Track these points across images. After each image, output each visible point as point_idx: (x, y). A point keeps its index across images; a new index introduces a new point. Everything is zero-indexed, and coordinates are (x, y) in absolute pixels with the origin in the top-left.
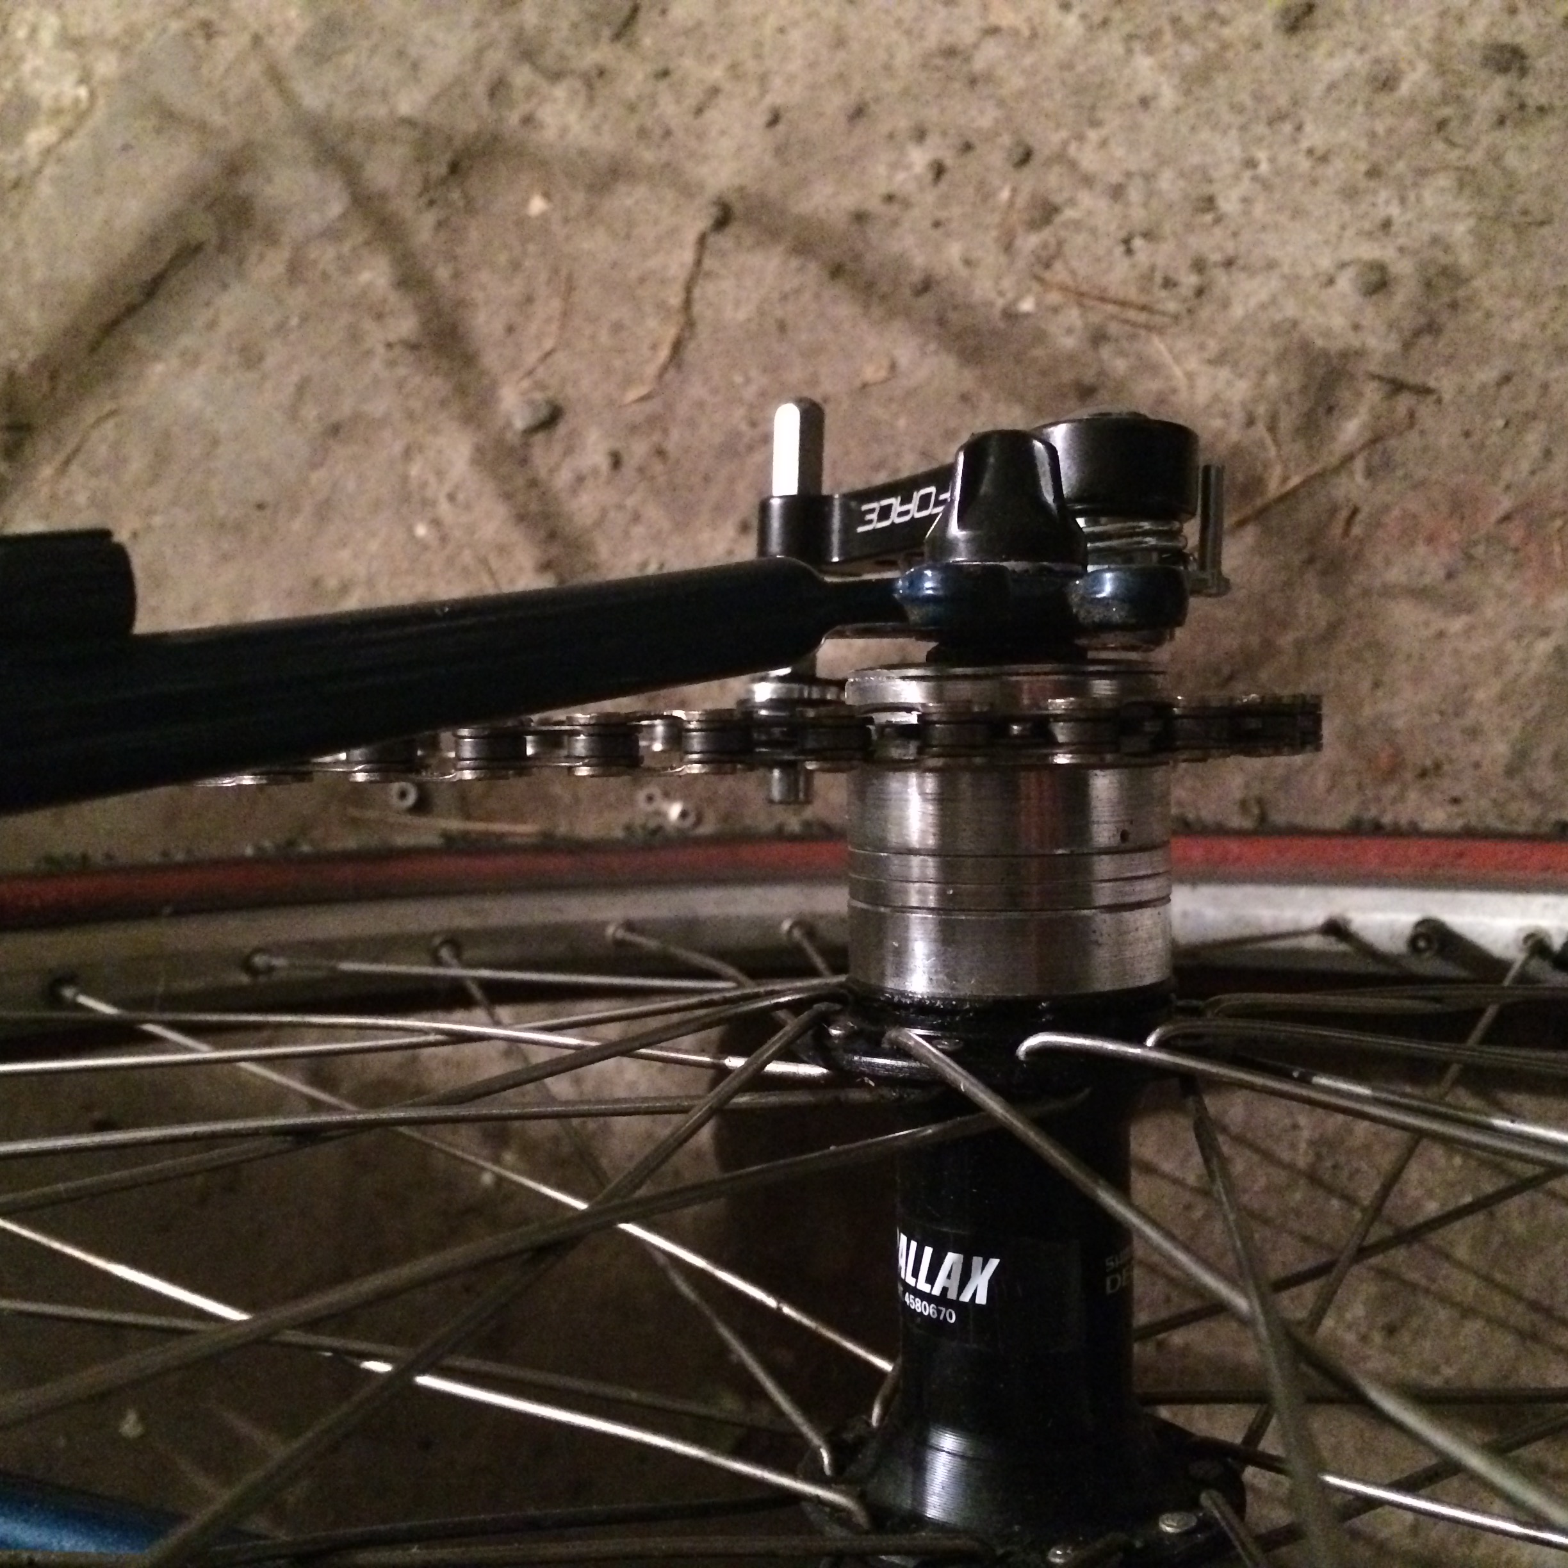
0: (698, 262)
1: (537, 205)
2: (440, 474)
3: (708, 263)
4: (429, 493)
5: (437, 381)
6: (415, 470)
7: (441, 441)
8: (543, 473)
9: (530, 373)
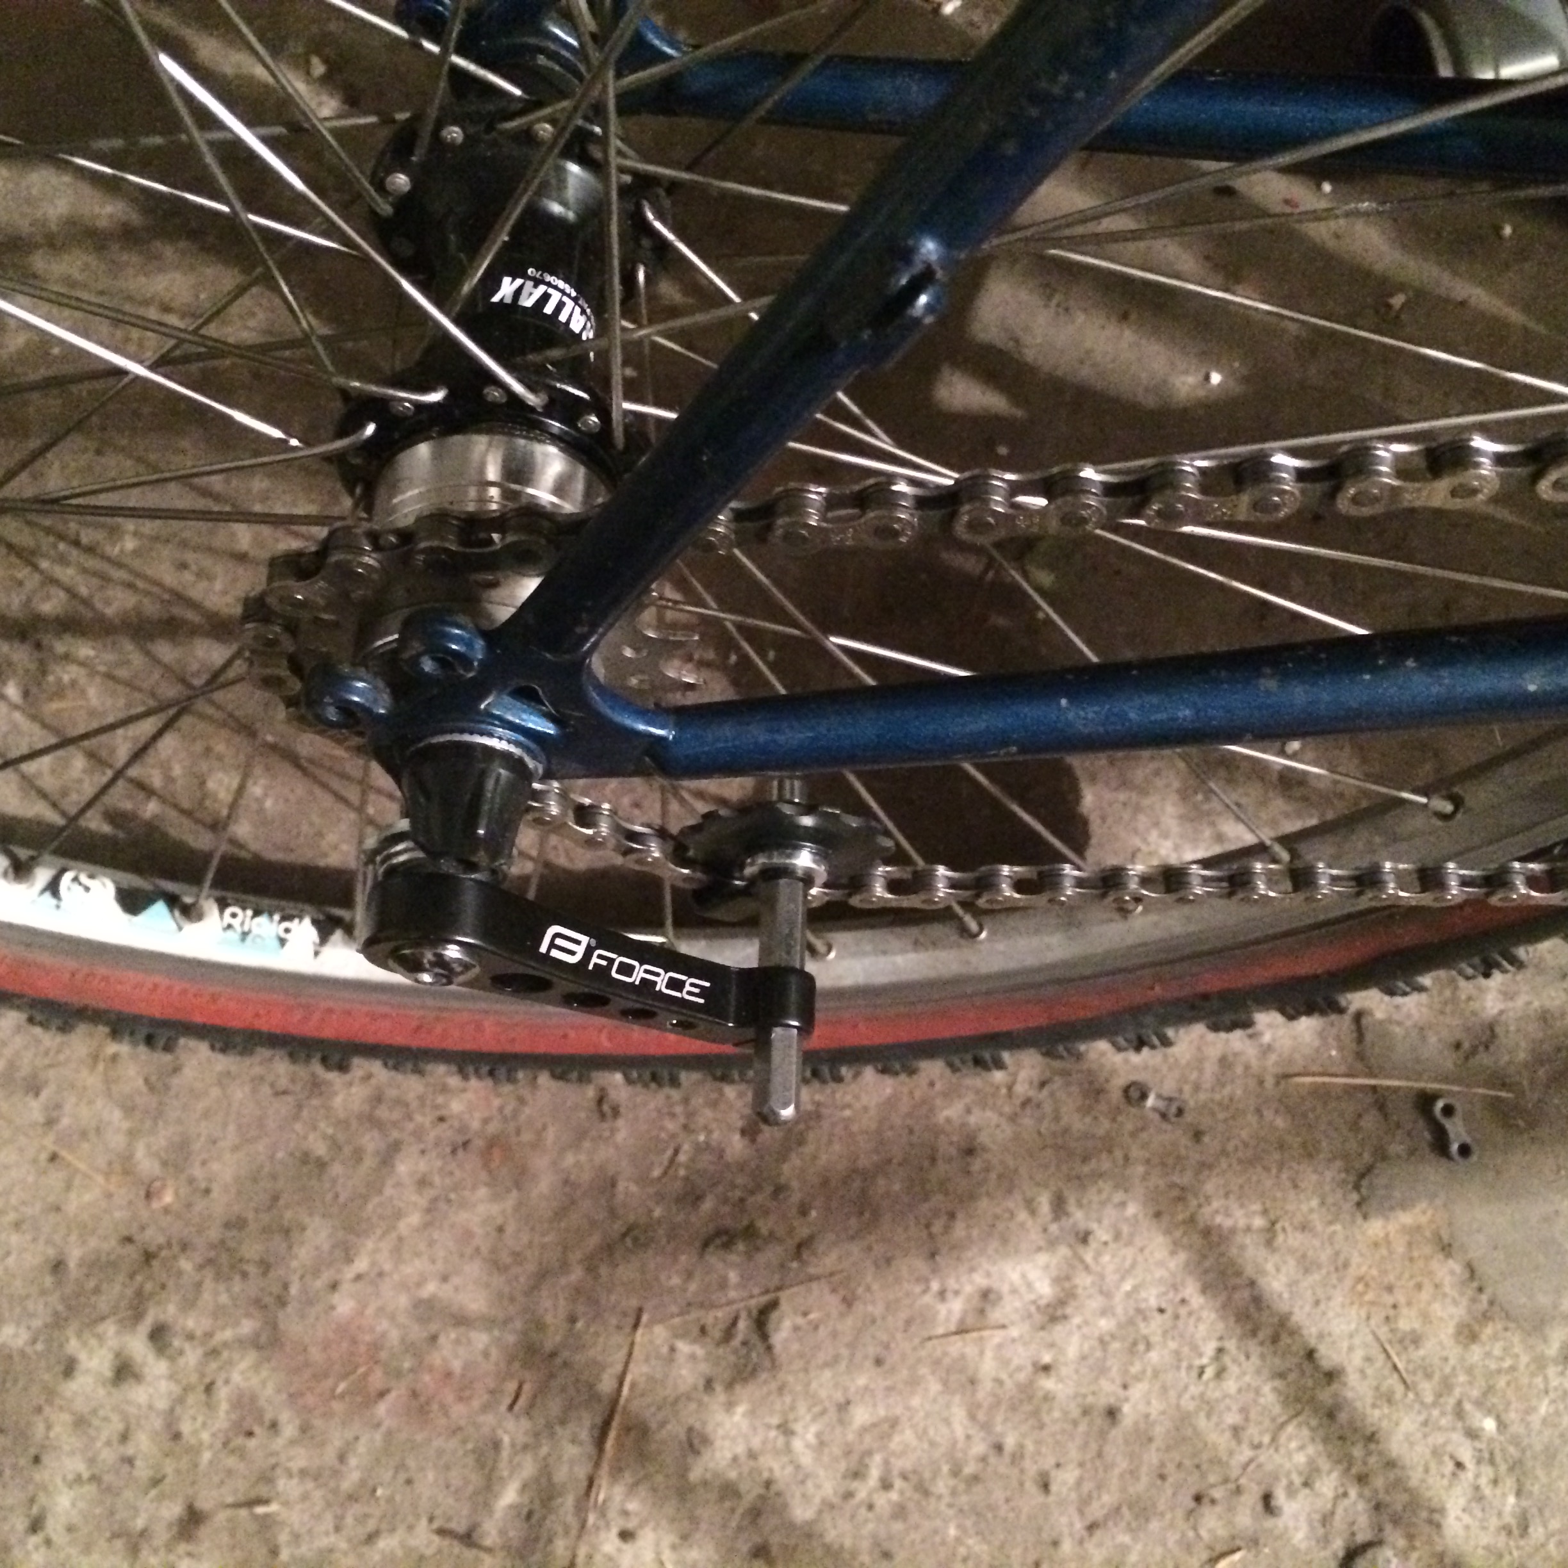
4: (1487, 1472)
6: (1510, 1502)
7: (1484, 1538)
8: (1353, 1491)
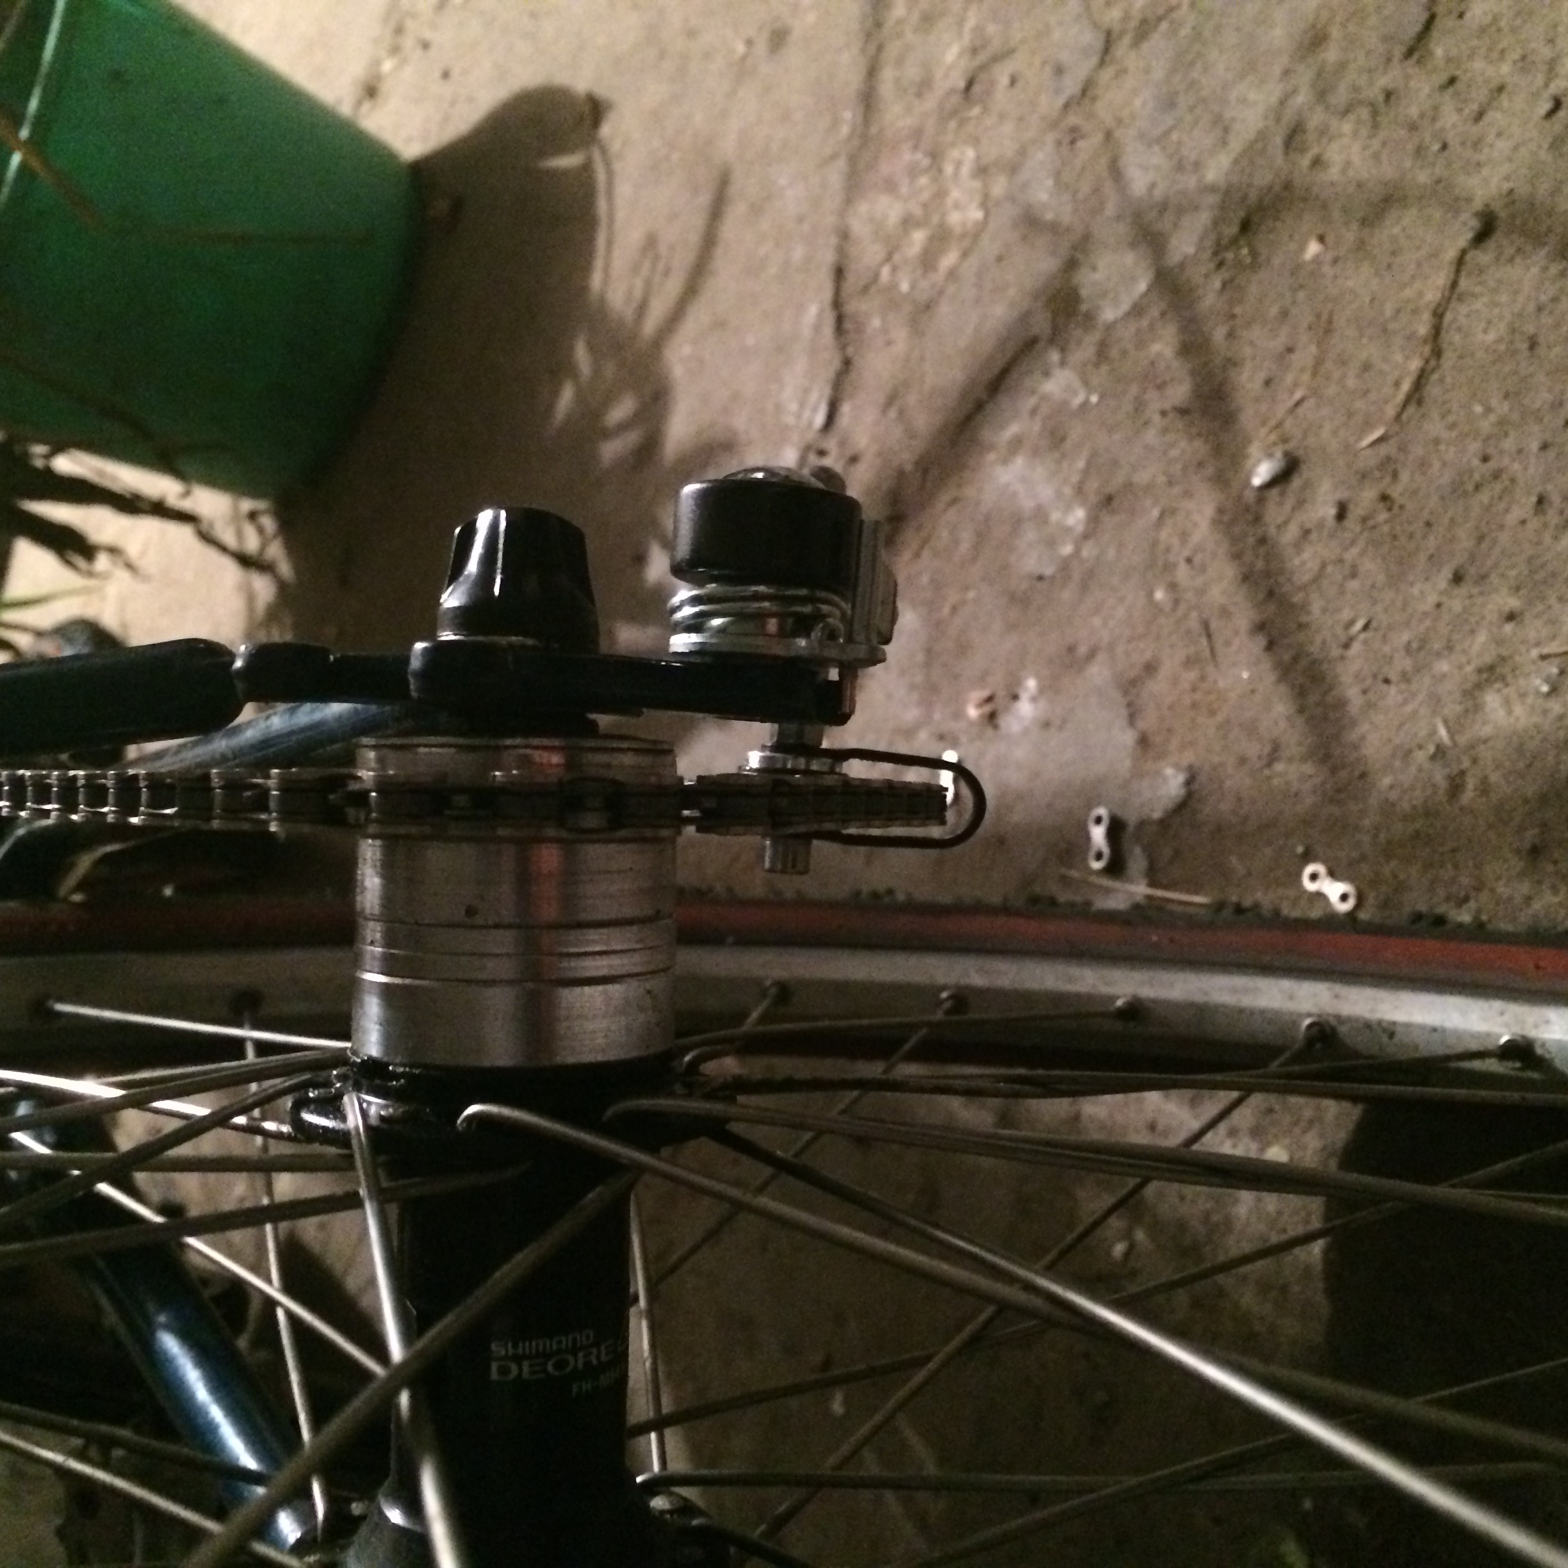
0: (1454, 284)
1: (1313, 248)
2: (1184, 536)
3: (1464, 283)
4: (1172, 557)
5: (1198, 444)
6: (1164, 535)
7: (1191, 505)
8: (1272, 530)
9: (1279, 425)
